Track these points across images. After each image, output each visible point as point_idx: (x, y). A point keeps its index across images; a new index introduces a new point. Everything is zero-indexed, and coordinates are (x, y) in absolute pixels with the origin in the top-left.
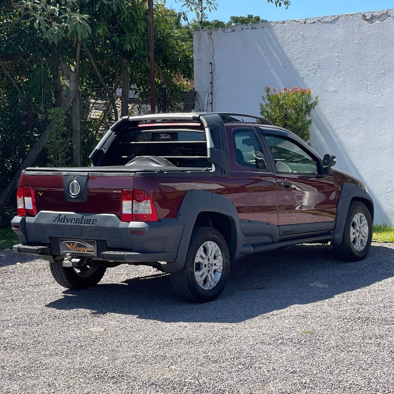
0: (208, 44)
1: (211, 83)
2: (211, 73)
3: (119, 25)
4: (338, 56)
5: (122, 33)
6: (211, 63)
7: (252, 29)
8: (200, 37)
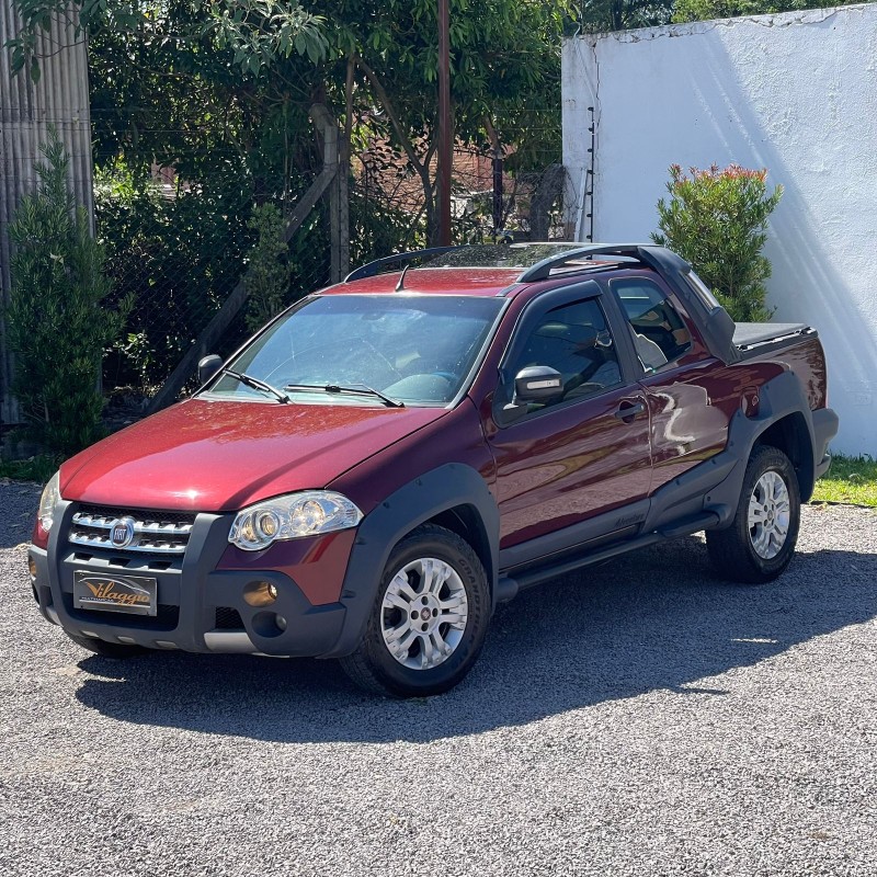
0: (588, 67)
1: (591, 150)
2: (592, 130)
3: (416, 28)
4: (832, 97)
5: (419, 44)
6: (591, 109)
7: (671, 36)
8: (575, 52)
